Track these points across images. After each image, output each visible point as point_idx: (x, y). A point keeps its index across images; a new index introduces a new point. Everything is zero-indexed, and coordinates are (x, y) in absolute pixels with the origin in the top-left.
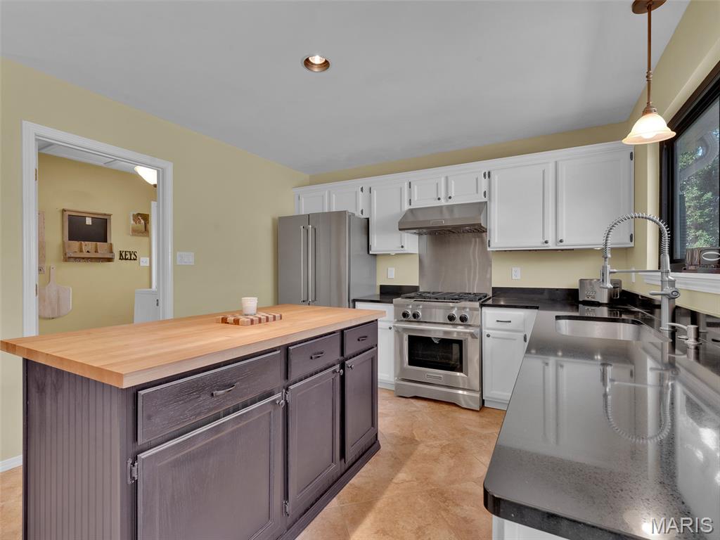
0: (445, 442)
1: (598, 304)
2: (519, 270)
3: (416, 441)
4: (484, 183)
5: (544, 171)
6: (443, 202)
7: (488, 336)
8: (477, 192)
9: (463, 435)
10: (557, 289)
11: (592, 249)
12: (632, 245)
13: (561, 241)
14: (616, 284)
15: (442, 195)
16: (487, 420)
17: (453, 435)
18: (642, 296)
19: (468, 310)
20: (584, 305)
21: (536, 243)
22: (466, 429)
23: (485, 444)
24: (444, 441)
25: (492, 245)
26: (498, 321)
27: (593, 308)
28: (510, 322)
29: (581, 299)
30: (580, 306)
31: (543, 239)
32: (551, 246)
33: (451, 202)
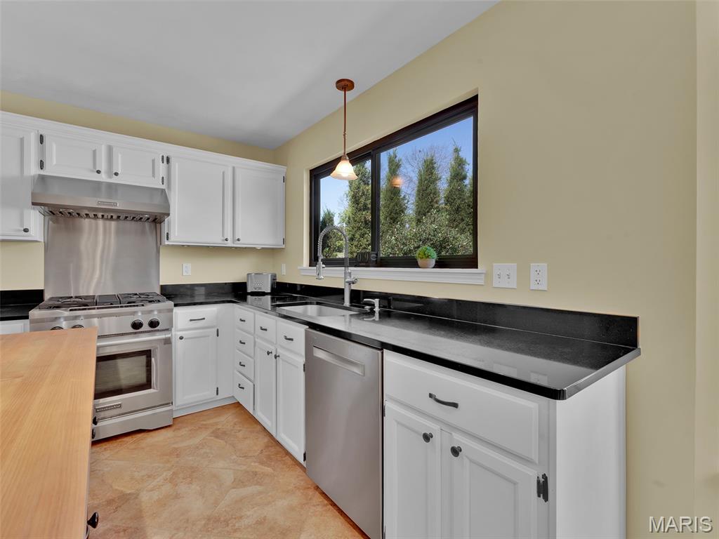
0: (168, 474)
1: (264, 294)
2: (189, 265)
3: (130, 494)
4: (161, 168)
5: (223, 173)
6: (103, 178)
7: (181, 338)
8: (154, 176)
9: (178, 456)
10: (226, 284)
11: (254, 248)
12: (284, 247)
13: (238, 240)
14: (274, 277)
15: (103, 168)
16: (187, 429)
17: (168, 461)
18: (301, 285)
19: (156, 313)
20: (252, 296)
21: (216, 240)
22: (176, 449)
23: (208, 451)
24: (165, 474)
25: (172, 237)
26: (191, 320)
27: (259, 297)
28: (204, 319)
29: (249, 291)
30: (249, 297)
31: (223, 236)
32: (229, 244)
33: (115, 180)
